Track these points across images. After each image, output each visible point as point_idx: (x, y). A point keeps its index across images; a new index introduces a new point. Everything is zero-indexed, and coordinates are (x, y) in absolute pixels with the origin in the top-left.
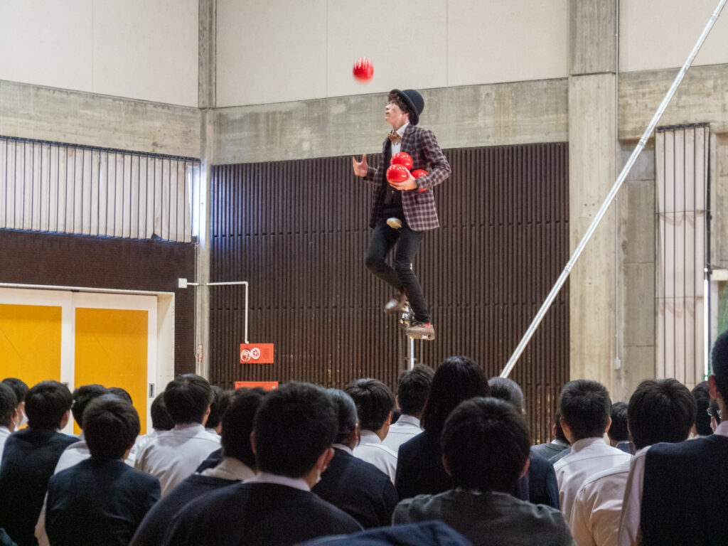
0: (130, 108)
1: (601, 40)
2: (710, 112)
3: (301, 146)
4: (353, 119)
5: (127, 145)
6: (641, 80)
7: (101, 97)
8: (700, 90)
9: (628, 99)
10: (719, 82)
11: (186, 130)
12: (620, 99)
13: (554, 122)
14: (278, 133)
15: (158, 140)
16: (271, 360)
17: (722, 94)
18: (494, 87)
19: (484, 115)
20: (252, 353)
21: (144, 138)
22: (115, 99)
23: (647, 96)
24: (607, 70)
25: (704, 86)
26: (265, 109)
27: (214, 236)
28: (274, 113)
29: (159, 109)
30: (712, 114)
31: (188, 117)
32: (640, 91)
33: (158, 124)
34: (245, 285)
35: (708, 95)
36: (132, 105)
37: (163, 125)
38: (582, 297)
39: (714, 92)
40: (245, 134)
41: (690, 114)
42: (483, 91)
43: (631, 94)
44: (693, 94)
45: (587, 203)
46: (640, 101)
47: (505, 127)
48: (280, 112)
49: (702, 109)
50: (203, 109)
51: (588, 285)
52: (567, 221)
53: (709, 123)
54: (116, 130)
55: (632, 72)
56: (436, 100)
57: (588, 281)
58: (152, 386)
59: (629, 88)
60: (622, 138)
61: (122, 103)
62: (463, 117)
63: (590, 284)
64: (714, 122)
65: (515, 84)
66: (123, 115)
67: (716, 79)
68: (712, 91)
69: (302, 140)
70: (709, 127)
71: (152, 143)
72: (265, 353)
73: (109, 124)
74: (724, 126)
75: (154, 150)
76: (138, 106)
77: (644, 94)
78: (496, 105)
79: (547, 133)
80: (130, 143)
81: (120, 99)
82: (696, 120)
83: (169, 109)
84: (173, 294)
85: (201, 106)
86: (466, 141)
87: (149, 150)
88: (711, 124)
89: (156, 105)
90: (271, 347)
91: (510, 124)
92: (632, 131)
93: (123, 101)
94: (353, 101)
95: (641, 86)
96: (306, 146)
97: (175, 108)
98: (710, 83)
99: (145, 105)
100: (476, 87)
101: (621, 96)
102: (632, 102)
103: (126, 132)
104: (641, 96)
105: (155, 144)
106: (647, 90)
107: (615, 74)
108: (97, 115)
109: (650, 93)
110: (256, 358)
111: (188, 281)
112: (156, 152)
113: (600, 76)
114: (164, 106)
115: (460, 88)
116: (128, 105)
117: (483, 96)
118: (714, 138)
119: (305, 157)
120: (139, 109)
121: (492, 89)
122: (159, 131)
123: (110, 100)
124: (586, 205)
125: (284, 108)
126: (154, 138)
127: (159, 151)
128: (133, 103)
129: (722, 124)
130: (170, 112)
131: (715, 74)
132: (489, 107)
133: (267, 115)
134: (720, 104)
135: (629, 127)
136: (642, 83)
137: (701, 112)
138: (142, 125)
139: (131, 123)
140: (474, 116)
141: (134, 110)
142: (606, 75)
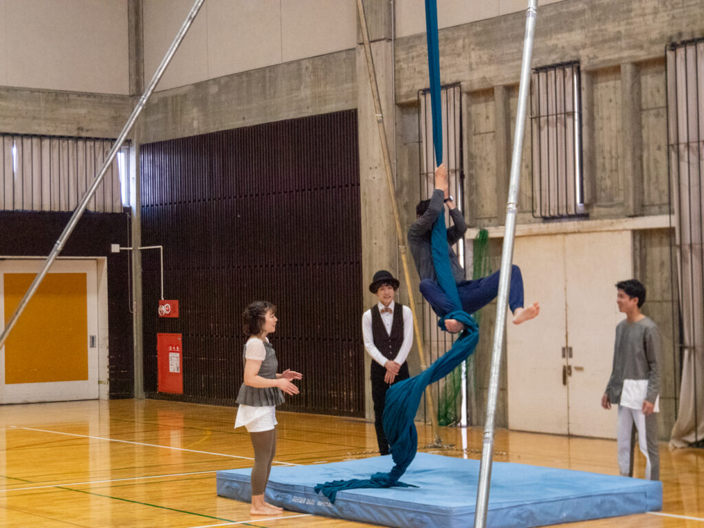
0: (51, 98)
1: (378, 8)
2: (461, 72)
3: (192, 123)
4: (223, 98)
5: (49, 131)
6: (410, 44)
7: (16, 90)
8: (453, 50)
9: (402, 63)
10: (467, 40)
11: (115, 115)
12: (396, 65)
13: (351, 90)
14: (179, 113)
15: (83, 125)
16: (176, 315)
17: (470, 53)
18: (311, 61)
19: (305, 87)
20: (165, 309)
21: (67, 124)
22: (32, 91)
23: (415, 60)
24: (383, 37)
25: (456, 46)
26: (171, 93)
27: (142, 207)
28: (176, 96)
29: (84, 98)
30: (462, 74)
31: (116, 104)
32: (410, 55)
33: (83, 111)
34: (159, 249)
35: (459, 55)
36: (52, 96)
37: (89, 112)
38: (370, 257)
39: (464, 51)
40: (160, 116)
41: (446, 75)
42: (305, 64)
43: (404, 59)
44: (448, 55)
45: (371, 166)
46: (410, 65)
47: (319, 97)
48: (180, 95)
49: (455, 69)
50: (133, 96)
51: (374, 245)
52: (359, 185)
53: (459, 83)
54: (34, 118)
55: (405, 37)
56: (274, 76)
57: (374, 241)
58: (93, 338)
59: (402, 53)
60: (398, 102)
61: (41, 94)
62: (292, 90)
63: (375, 244)
64: (464, 81)
65: (324, 57)
66: (43, 104)
67: (464, 38)
68: (461, 50)
69: (193, 119)
70: (460, 87)
71: (76, 127)
72: (173, 308)
73: (27, 113)
74: (471, 84)
75: (78, 133)
76: (59, 97)
77: (413, 58)
78: (312, 77)
79: (347, 102)
80: (50, 129)
81: (39, 91)
82: (451, 80)
83: (95, 97)
84: (106, 258)
85: (131, 94)
86: (294, 112)
87: (74, 134)
88: (462, 83)
89: (80, 94)
90: (176, 302)
91: (322, 94)
92: (405, 95)
93: (43, 92)
94: (222, 81)
95: (410, 50)
96: (195, 124)
97: (102, 97)
98: (460, 43)
99: (68, 95)
100: (298, 62)
101: (396, 62)
102: (404, 66)
103: (46, 119)
104: (411, 60)
105: (80, 129)
106: (415, 54)
107: (391, 40)
108: (12, 105)
109: (418, 56)
110: (168, 312)
111: (121, 246)
112: (80, 136)
113: (378, 43)
114: (89, 95)
115: (289, 63)
116: (48, 96)
117: (304, 70)
118: (464, 97)
119: (195, 133)
120: (60, 98)
121: (309, 62)
122: (85, 117)
123: (28, 92)
124: (371, 168)
125: (182, 92)
126: (78, 124)
127: (84, 134)
128: (54, 94)
129: (469, 83)
130: (97, 100)
131: (463, 34)
132: (308, 79)
133: (172, 97)
134: (468, 63)
135: (404, 90)
136: (411, 47)
137: (454, 73)
138: (63, 112)
139: (52, 111)
140: (298, 89)
141: (55, 100)
142: (382, 42)
